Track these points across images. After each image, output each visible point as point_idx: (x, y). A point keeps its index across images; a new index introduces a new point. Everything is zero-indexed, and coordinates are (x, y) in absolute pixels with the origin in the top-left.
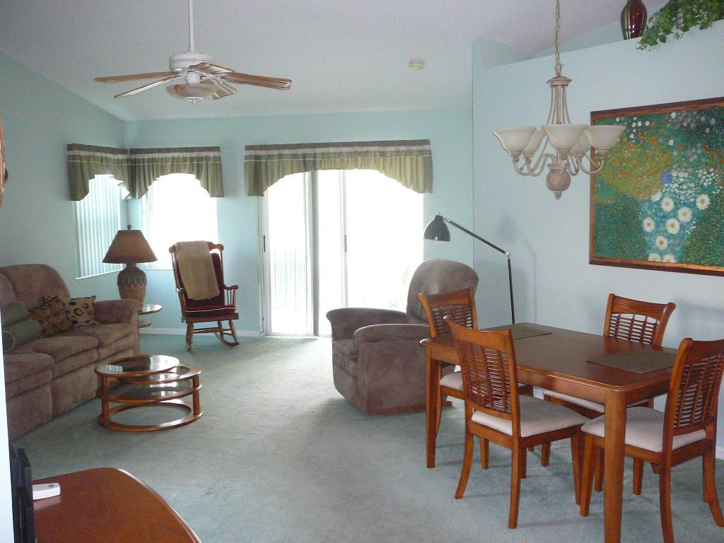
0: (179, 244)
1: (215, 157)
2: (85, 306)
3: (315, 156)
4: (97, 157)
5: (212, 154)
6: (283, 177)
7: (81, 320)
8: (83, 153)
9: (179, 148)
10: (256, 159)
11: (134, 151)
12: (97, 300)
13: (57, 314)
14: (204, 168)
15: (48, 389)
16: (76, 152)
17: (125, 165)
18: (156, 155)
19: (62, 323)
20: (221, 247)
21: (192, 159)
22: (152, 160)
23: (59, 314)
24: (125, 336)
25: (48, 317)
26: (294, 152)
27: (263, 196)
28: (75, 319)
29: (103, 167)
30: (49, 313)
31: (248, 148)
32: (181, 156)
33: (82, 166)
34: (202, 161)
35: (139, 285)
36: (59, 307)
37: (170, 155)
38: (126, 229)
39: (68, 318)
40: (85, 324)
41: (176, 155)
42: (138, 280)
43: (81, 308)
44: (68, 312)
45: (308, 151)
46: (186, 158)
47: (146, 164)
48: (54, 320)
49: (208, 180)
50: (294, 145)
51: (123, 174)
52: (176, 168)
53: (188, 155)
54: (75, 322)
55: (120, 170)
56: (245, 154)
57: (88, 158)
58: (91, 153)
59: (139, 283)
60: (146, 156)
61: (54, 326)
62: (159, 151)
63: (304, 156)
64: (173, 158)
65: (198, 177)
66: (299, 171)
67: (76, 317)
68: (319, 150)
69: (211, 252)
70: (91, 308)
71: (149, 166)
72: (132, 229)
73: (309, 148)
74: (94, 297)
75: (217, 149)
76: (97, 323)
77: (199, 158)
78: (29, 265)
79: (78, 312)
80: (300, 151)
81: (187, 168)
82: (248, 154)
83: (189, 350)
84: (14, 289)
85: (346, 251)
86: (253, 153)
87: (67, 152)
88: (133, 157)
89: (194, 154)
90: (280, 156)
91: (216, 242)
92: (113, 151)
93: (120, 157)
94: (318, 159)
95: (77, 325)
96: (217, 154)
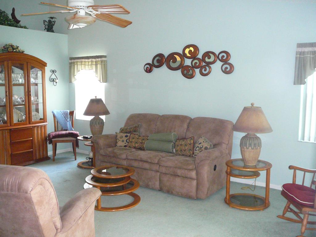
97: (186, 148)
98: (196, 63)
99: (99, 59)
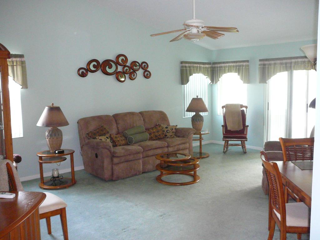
0: (227, 105)
1: (246, 65)
2: (171, 129)
3: (291, 63)
4: (195, 66)
5: (245, 64)
6: (276, 74)
7: (168, 135)
8: (187, 65)
9: (231, 61)
10: (263, 66)
11: (214, 63)
12: (177, 127)
13: (158, 132)
14: (241, 70)
15: (141, 161)
16: (184, 65)
17: (209, 69)
18: (222, 65)
19: (160, 135)
20: (246, 107)
21: (236, 66)
22: (221, 67)
23: (159, 132)
24: (184, 143)
25: (154, 132)
26: (282, 61)
27: (267, 83)
28: (166, 134)
29: (198, 70)
30: (154, 131)
31: (260, 60)
32: (232, 65)
33: (186, 71)
34: (240, 67)
35: (199, 122)
36: (160, 128)
37: (227, 65)
38: (196, 97)
39: (163, 134)
40: (169, 136)
41: (230, 64)
42: (199, 120)
43: (170, 130)
44: (164, 131)
45: (288, 61)
46: (234, 66)
47: (218, 69)
48: (157, 134)
49: (242, 75)
50: (281, 58)
51: (208, 73)
52: (230, 71)
53: (235, 64)
54: (166, 135)
55: (207, 72)
56: (259, 63)
57: (190, 67)
58: (192, 65)
59: (199, 121)
60: (219, 65)
61: (156, 136)
62: (224, 63)
63: (286, 63)
64: (229, 66)
65: (239, 74)
66: (284, 71)
67: (167, 133)
68: (293, 60)
69: (241, 109)
70: (174, 130)
71: (219, 69)
72: (198, 97)
73: (289, 59)
74: (177, 126)
75: (248, 61)
76: (175, 137)
77: (239, 66)
78: (154, 111)
79: (168, 131)
80: (284, 61)
81: (234, 70)
82: (261, 63)
83: (224, 152)
84: (144, 120)
85: (307, 112)
86: (262, 63)
87: (181, 65)
88: (214, 66)
89: (238, 64)
90: (275, 64)
91: (244, 105)
92: (204, 63)
93: (207, 66)
94: (293, 65)
95: (167, 137)
96: (247, 63)
97: (160, 133)
98: (127, 70)
99: (18, 59)
